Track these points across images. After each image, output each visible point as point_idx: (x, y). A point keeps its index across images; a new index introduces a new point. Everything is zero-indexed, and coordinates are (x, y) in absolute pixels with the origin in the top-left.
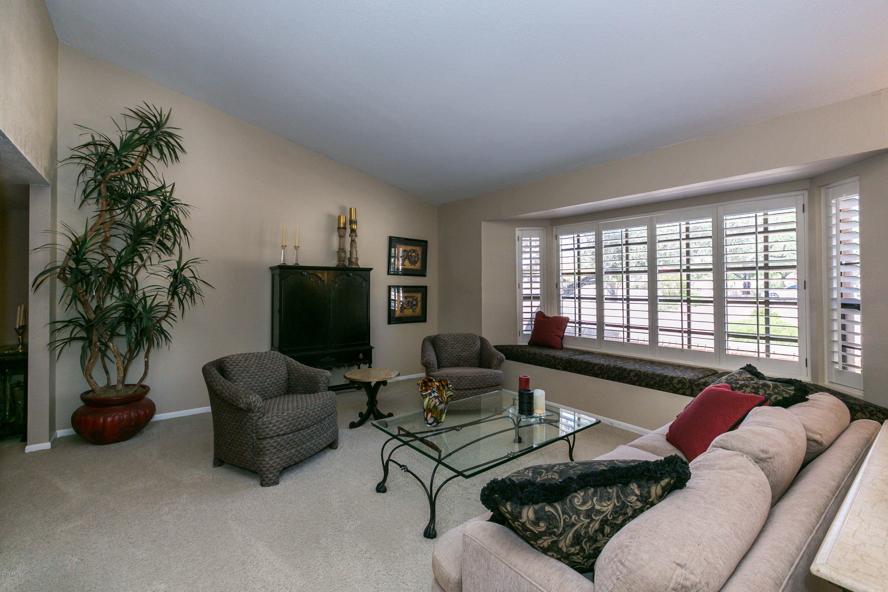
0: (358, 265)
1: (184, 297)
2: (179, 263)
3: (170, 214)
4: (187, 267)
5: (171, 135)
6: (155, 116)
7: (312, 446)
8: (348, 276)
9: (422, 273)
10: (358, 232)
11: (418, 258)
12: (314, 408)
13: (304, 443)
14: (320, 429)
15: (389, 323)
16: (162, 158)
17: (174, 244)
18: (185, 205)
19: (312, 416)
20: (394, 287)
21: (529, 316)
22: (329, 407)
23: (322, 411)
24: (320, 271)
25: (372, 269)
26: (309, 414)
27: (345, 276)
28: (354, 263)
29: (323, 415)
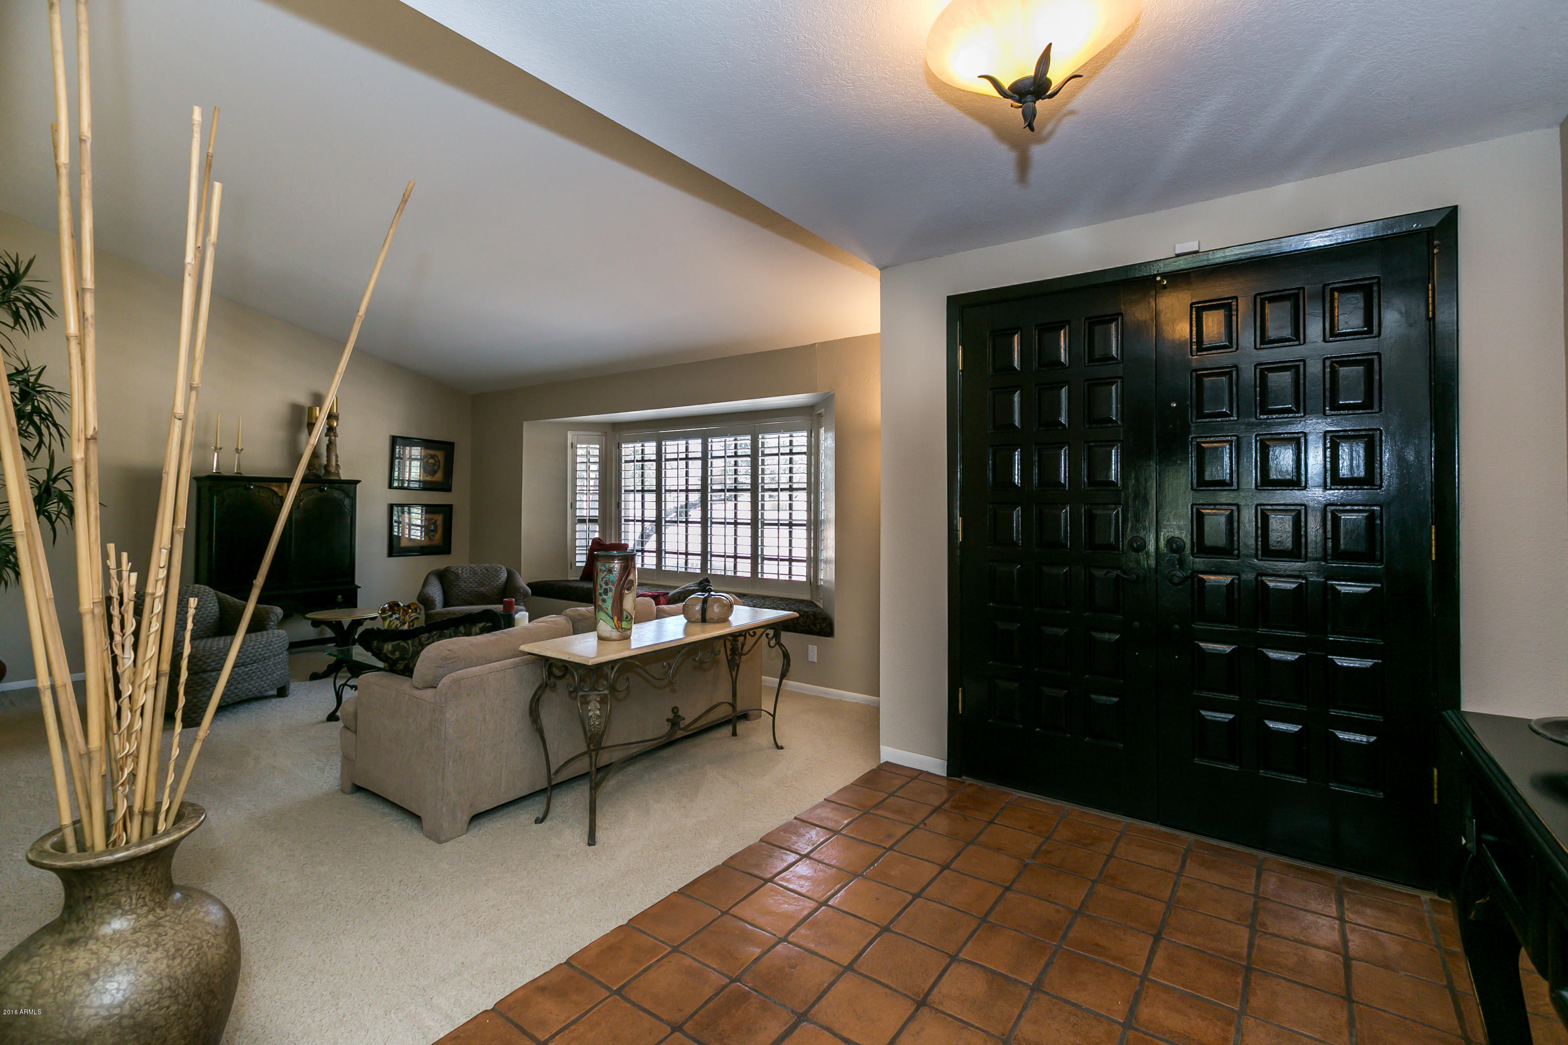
0: (338, 474)
1: (58, 517)
2: (49, 471)
3: (33, 405)
4: (63, 478)
5: (32, 291)
6: (7, 265)
7: (250, 687)
8: (322, 490)
9: (445, 486)
10: (338, 431)
11: (439, 466)
12: (254, 645)
13: (239, 683)
14: (262, 669)
15: (391, 554)
16: (16, 322)
17: (39, 446)
18: (60, 393)
19: (251, 653)
20: (398, 505)
21: (584, 543)
22: (276, 646)
23: (265, 649)
24: (274, 484)
25: (359, 481)
26: (247, 651)
27: (316, 491)
28: (334, 473)
29: (266, 653)
